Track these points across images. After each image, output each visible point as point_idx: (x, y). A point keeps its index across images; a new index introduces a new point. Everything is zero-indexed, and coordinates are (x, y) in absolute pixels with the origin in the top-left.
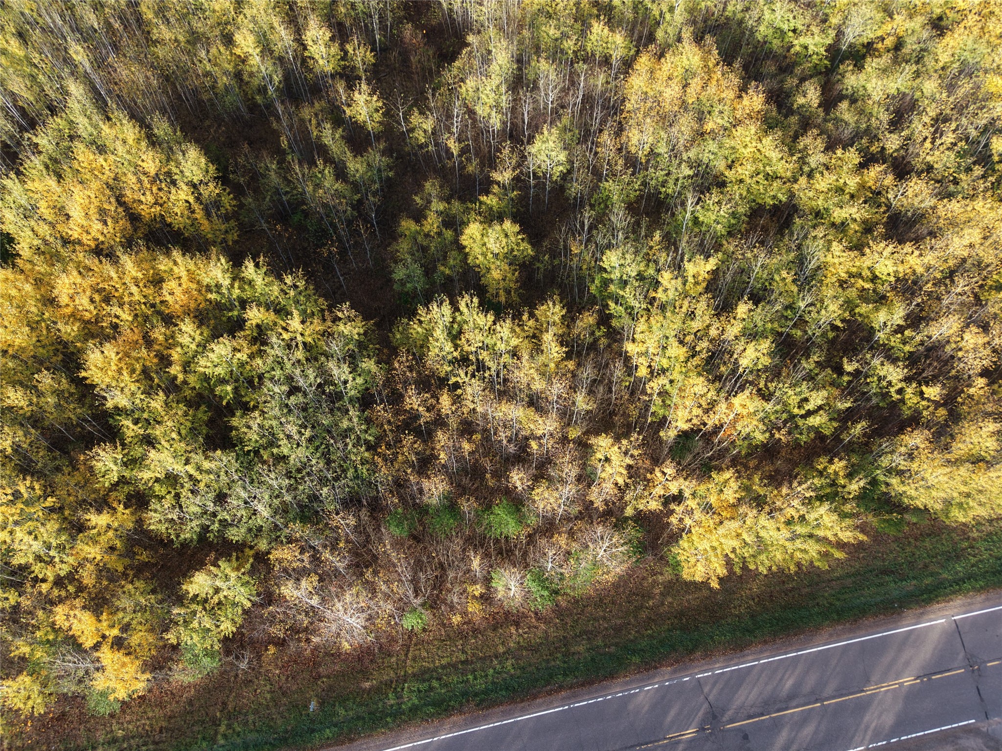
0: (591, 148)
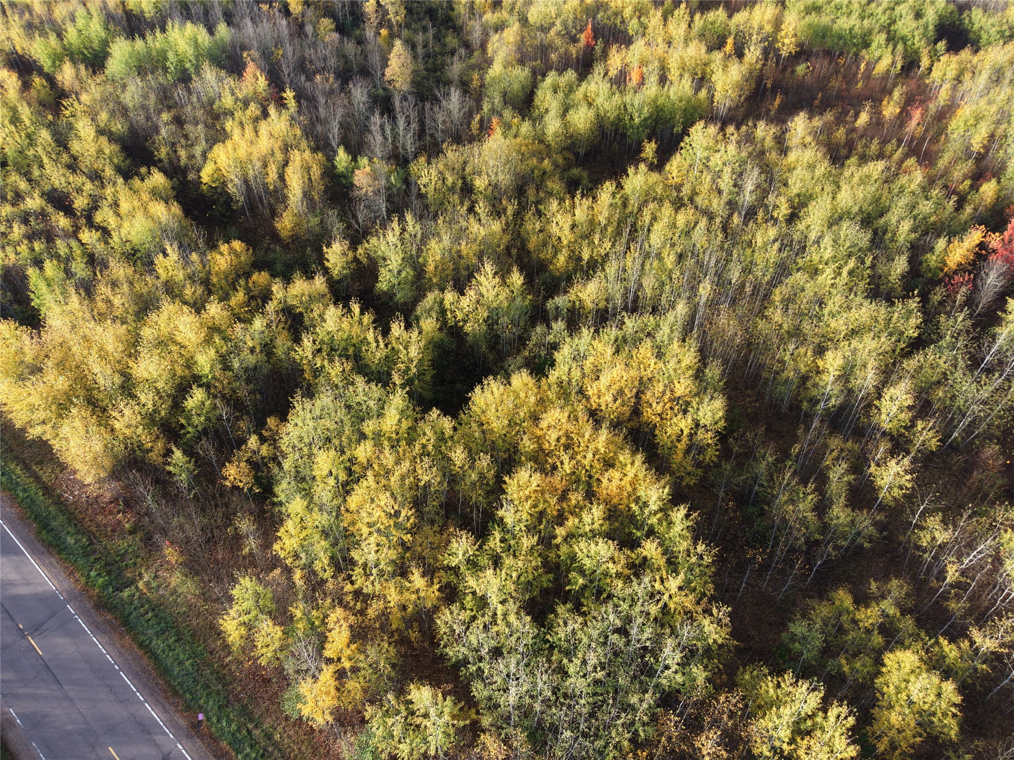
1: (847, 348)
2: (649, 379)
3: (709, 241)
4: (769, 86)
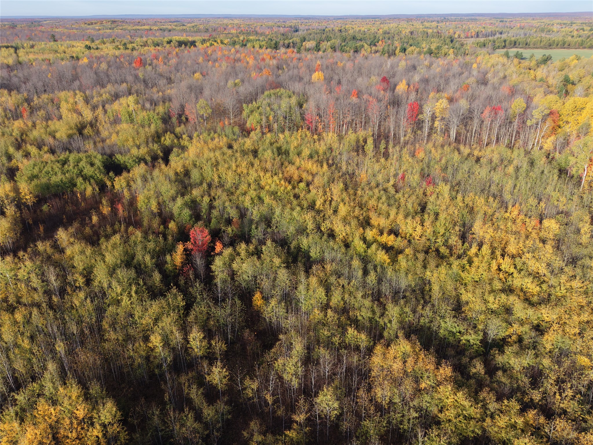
0: (354, 399)
1: (158, 329)
2: (56, 422)
3: (45, 319)
4: (31, 222)
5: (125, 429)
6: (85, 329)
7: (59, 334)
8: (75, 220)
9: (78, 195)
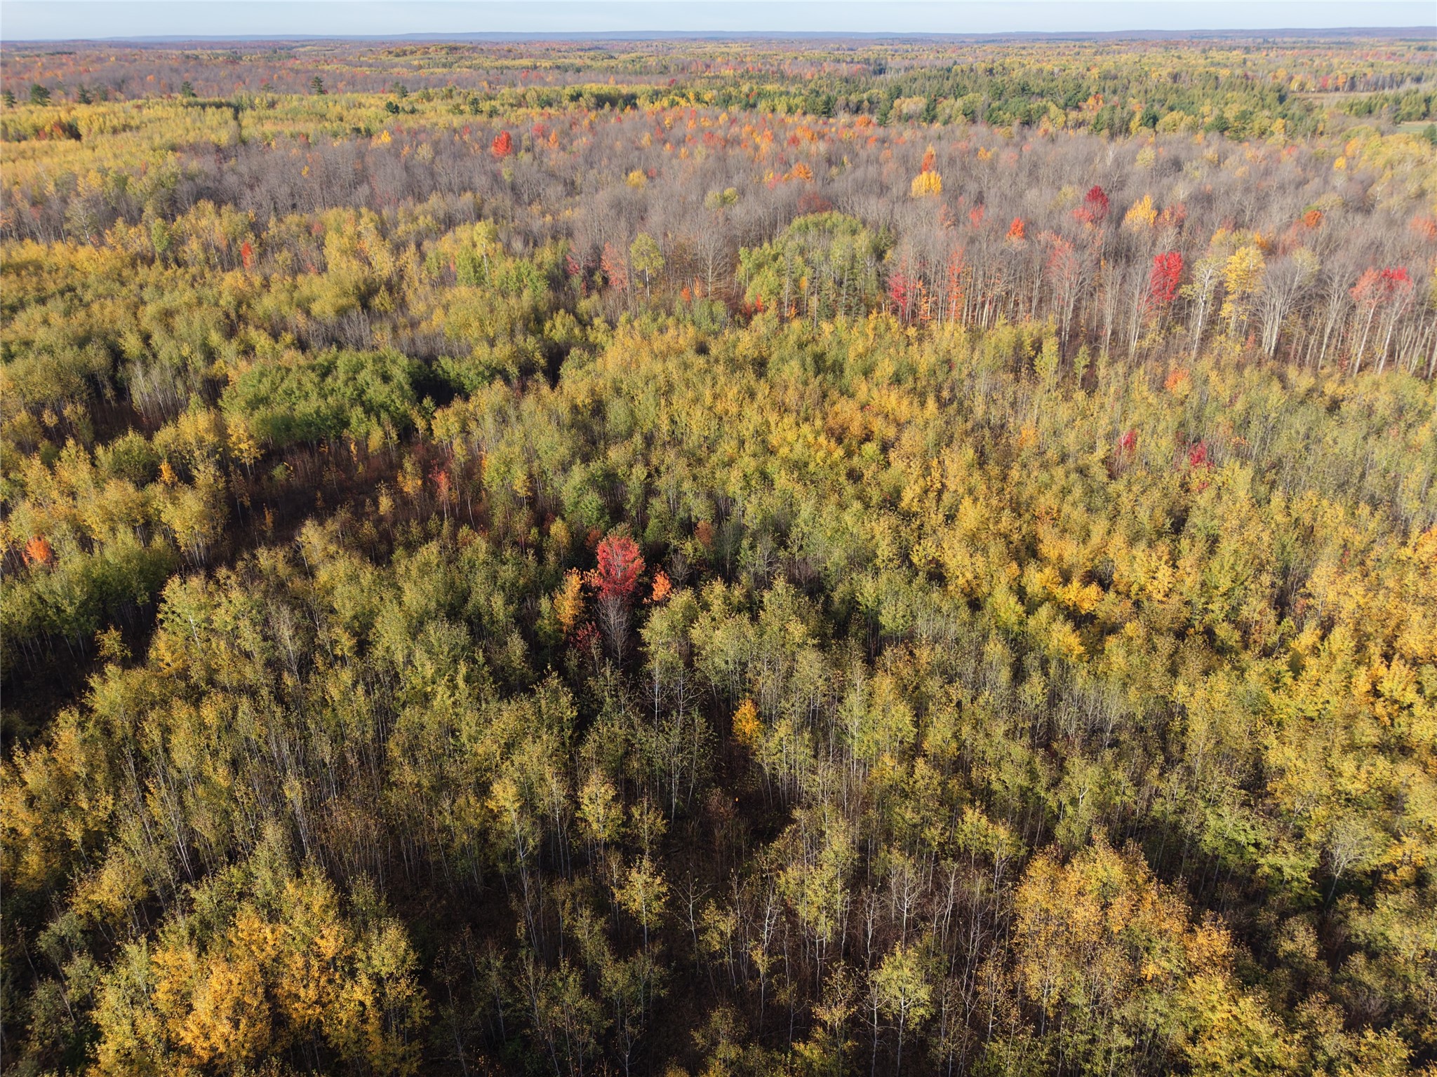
0: (968, 986)
1: (511, 769)
2: (274, 960)
3: (266, 724)
4: (247, 504)
5: (424, 993)
6: (348, 755)
7: (292, 760)
8: (342, 503)
9: (352, 446)
